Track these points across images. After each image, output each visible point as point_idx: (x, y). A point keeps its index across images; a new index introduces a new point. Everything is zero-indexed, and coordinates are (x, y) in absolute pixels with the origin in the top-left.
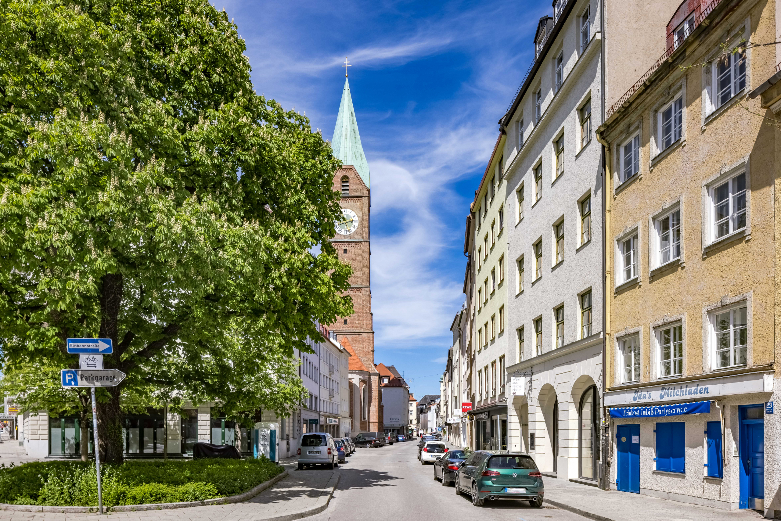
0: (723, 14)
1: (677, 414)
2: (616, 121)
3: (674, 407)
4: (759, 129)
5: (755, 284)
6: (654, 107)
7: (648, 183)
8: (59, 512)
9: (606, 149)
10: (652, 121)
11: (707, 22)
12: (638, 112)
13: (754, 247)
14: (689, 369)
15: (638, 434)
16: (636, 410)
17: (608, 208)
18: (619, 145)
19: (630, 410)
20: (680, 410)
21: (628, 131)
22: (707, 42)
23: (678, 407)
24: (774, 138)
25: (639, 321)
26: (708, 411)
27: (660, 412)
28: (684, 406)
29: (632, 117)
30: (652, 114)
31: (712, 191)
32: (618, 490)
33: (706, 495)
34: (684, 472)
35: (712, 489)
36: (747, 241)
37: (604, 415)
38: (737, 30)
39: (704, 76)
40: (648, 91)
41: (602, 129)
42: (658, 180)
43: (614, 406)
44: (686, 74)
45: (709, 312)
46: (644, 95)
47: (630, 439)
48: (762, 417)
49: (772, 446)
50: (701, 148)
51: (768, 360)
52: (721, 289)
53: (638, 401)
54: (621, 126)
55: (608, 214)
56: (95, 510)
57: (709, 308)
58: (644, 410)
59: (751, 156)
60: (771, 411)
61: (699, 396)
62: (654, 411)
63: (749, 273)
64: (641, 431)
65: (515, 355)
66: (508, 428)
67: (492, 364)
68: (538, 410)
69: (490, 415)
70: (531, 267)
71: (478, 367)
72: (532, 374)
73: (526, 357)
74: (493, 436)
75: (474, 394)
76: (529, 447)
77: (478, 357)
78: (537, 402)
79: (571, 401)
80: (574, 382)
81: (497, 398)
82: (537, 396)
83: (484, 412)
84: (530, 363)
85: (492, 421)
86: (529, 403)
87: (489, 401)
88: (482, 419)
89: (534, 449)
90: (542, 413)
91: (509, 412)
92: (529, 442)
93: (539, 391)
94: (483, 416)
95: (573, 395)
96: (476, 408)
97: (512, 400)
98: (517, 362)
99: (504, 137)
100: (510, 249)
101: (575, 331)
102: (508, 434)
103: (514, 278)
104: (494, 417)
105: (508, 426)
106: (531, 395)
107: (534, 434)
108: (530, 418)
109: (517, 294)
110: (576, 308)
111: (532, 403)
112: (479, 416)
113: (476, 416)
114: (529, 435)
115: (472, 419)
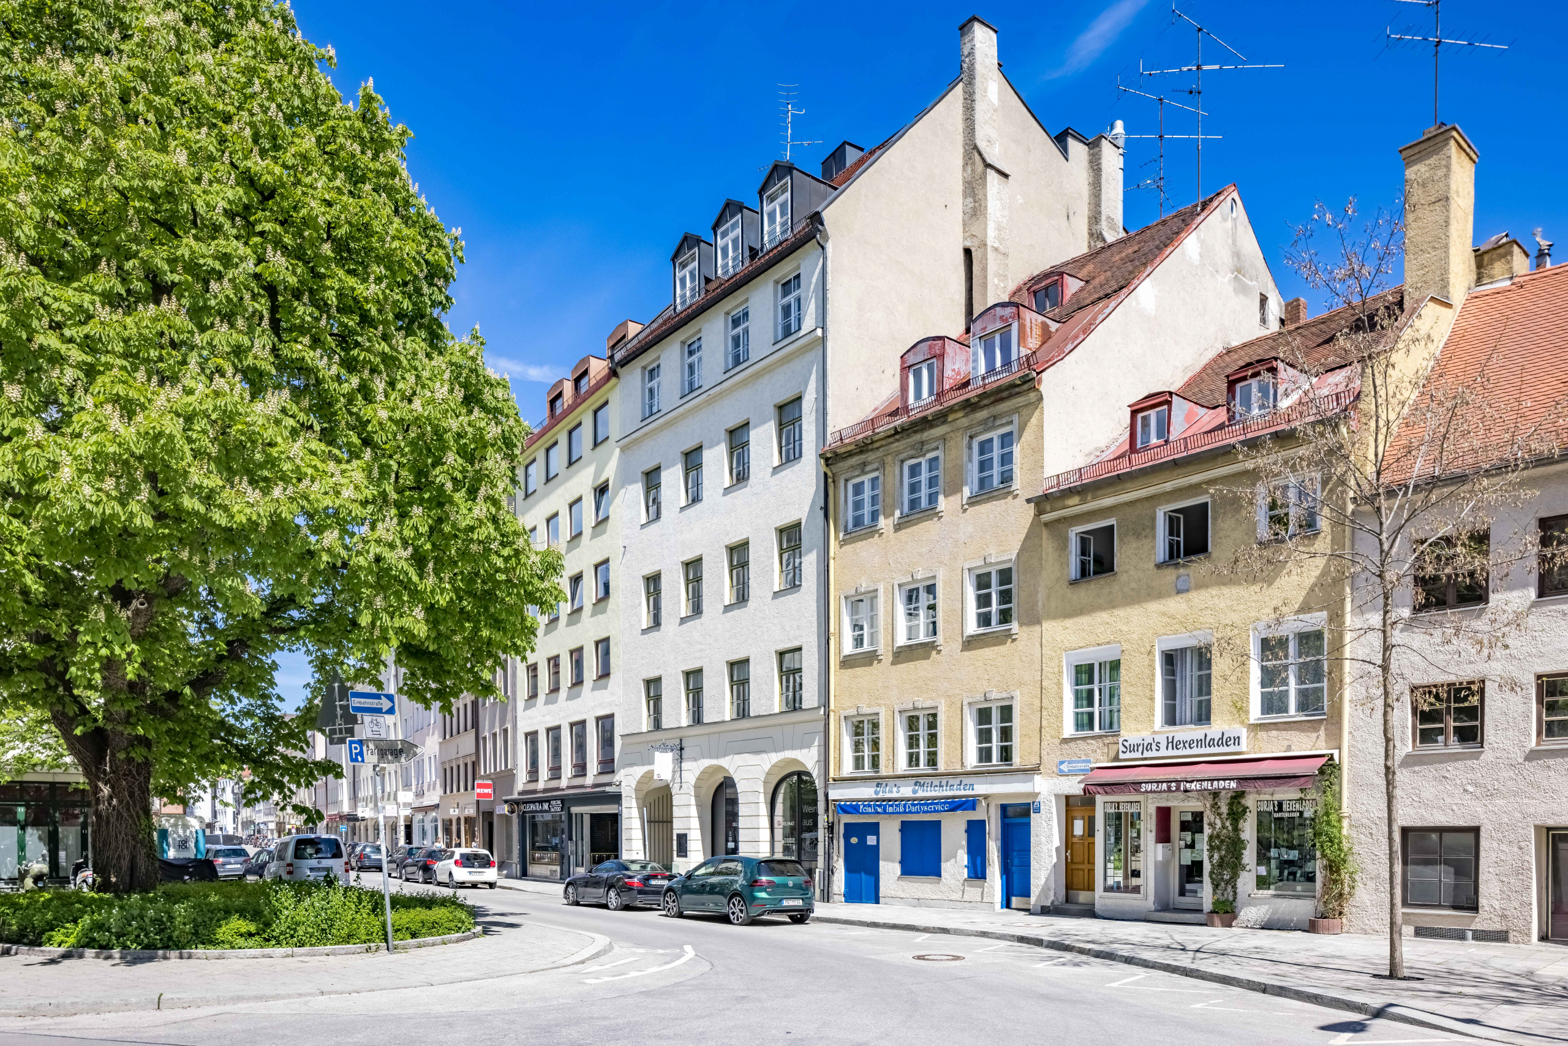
0: (992, 399)
1: (935, 811)
2: (850, 454)
3: (931, 804)
4: (1026, 531)
5: (1021, 684)
6: (902, 457)
7: (892, 543)
8: (321, 955)
9: (830, 480)
10: (897, 472)
11: (976, 399)
12: (879, 454)
13: (1021, 648)
14: (946, 763)
15: (877, 834)
16: (879, 806)
17: (832, 554)
18: (846, 480)
19: (870, 806)
20: (939, 807)
21: (863, 468)
22: (971, 416)
23: (937, 804)
24: (1041, 546)
25: (879, 702)
26: (974, 809)
27: (914, 809)
28: (945, 803)
29: (870, 456)
30: (898, 464)
31: (974, 578)
32: (846, 901)
33: (966, 898)
34: (940, 876)
35: (973, 892)
36: (1014, 640)
37: (827, 810)
38: (1004, 421)
39: (965, 451)
40: (897, 437)
41: (829, 455)
42: (907, 543)
43: (841, 800)
44: (944, 439)
45: (970, 704)
46: (891, 439)
47: (863, 840)
48: (1029, 815)
49: (1039, 844)
50: (961, 526)
51: (1034, 760)
52: (985, 683)
53: (881, 795)
54: (854, 461)
55: (832, 562)
56: (373, 949)
57: (971, 700)
58: (891, 806)
59: (1018, 555)
60: (1037, 811)
61: (962, 793)
62: (905, 806)
63: (1015, 671)
64: (882, 830)
65: (641, 718)
66: (624, 827)
67: (572, 725)
68: (693, 801)
69: (566, 807)
70: (679, 595)
71: (524, 727)
72: (682, 749)
73: (666, 723)
74: (571, 839)
75: (512, 770)
76: (675, 853)
77: (525, 709)
78: (692, 789)
79: (762, 790)
80: (769, 766)
81: (589, 780)
82: (693, 781)
83: (549, 801)
84: (680, 734)
85: (570, 815)
86: (675, 790)
87: (564, 783)
88: (542, 811)
89: (686, 856)
90: (697, 805)
91: (625, 803)
92: (675, 848)
93: (697, 773)
94: (546, 806)
95: (765, 782)
96: (519, 794)
97: (634, 784)
98: (645, 730)
99: (614, 380)
100: (628, 556)
101: (771, 699)
102: (624, 835)
103: (637, 602)
104: (575, 810)
105: (625, 824)
106: (678, 780)
107: (685, 835)
108: (676, 812)
109: (645, 627)
110: (773, 669)
111: (682, 791)
112: (532, 807)
113: (522, 807)
114: (675, 837)
115: (512, 812)
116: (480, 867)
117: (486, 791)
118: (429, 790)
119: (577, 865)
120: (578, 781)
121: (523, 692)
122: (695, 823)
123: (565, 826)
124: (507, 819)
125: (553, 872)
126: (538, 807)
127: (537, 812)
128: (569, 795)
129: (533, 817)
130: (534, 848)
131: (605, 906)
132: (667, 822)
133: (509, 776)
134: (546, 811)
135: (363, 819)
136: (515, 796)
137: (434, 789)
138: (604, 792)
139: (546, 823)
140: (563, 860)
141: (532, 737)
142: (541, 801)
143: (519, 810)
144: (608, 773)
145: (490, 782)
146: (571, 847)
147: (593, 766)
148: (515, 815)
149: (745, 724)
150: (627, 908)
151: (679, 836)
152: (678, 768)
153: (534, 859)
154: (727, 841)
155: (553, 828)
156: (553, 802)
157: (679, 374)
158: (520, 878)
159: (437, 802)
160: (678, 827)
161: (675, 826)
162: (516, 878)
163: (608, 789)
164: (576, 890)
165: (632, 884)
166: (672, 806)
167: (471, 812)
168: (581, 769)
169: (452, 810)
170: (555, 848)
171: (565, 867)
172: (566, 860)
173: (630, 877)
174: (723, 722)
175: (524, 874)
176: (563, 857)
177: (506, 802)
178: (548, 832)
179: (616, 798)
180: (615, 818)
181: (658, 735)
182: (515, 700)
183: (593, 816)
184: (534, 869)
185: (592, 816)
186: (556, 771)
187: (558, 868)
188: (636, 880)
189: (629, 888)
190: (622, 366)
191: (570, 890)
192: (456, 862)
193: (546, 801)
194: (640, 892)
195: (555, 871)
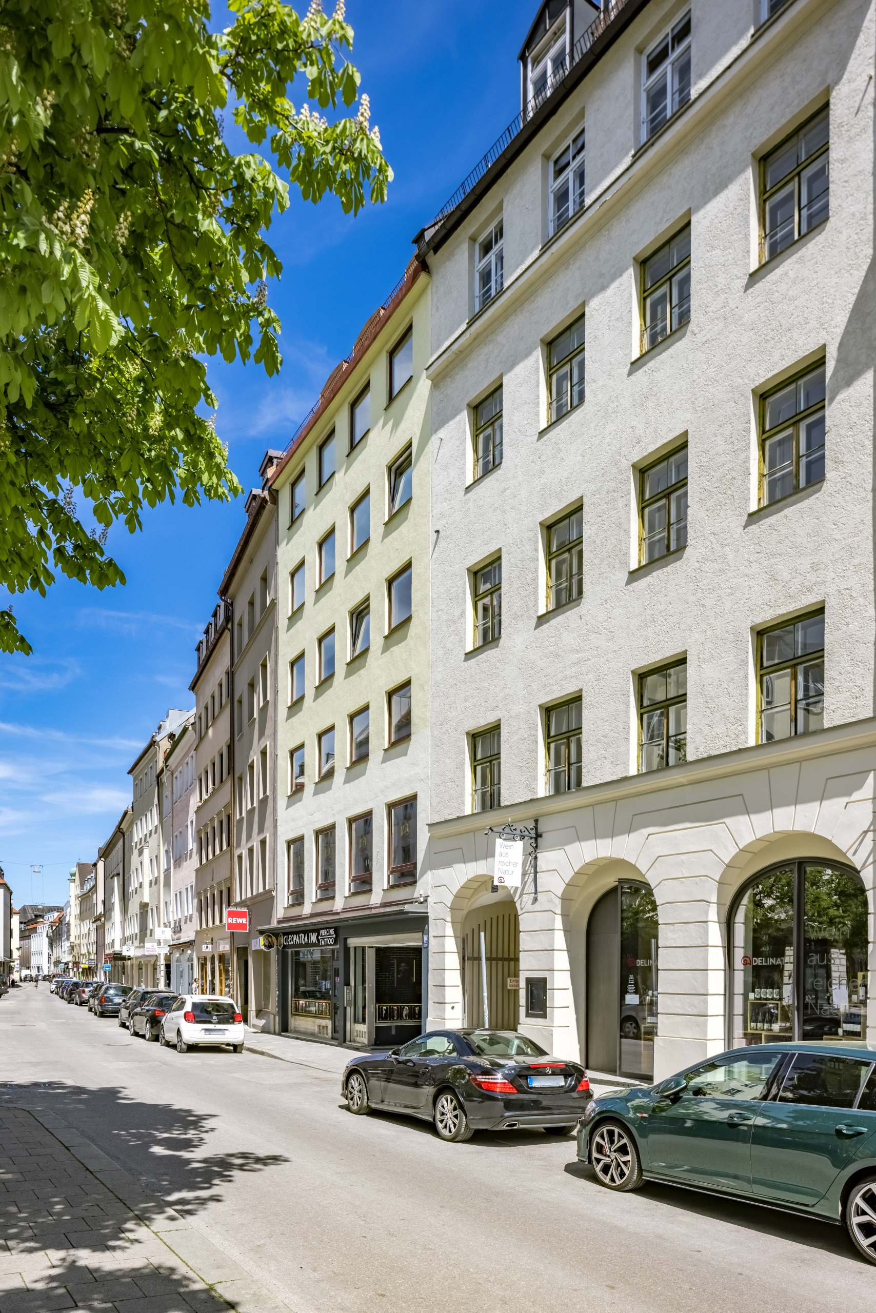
65: (462, 795)
66: (431, 966)
67: (351, 821)
68: (558, 923)
69: (341, 937)
70: (535, 579)
71: (286, 832)
72: (538, 836)
73: (508, 796)
74: (347, 983)
75: (270, 891)
76: (522, 1011)
77: (289, 806)
78: (558, 902)
79: (714, 899)
80: (734, 851)
81: (376, 897)
82: (559, 889)
83: (317, 931)
84: (533, 811)
85: (347, 950)
86: (524, 904)
87: (339, 904)
88: (307, 945)
89: (544, 1016)
90: (566, 931)
91: (433, 928)
92: (522, 1001)
93: (568, 875)
94: (313, 938)
95: (721, 883)
96: (279, 922)
97: (449, 900)
98: (468, 811)
99: (423, 277)
100: (442, 544)
101: (741, 721)
102: (431, 979)
103: (457, 613)
104: (354, 942)
105: (432, 961)
106: (530, 888)
107: (544, 981)
108: (525, 942)
109: (469, 647)
110: (746, 663)
111: (537, 907)
112: (296, 939)
113: (282, 940)
114: (522, 984)
115: (270, 946)
116: (220, 1022)
117: (240, 921)
118: (186, 922)
119: (356, 1021)
120: (360, 900)
121: (285, 787)
122: (562, 960)
123: (340, 964)
124: (263, 957)
125: (322, 1028)
126: (303, 939)
127: (301, 945)
128: (346, 920)
129: (297, 953)
130: (298, 994)
131: (430, 1127)
132: (509, 959)
133: (265, 900)
134: (313, 945)
135: (130, 958)
136: (274, 924)
137: (191, 921)
138: (402, 912)
139: (315, 964)
140: (335, 1012)
141: (297, 844)
142: (307, 932)
143: (279, 945)
144: (406, 885)
145: (245, 910)
146: (347, 994)
147: (382, 876)
148: (273, 951)
149: (676, 777)
150: (480, 1137)
151: (529, 981)
152: (532, 868)
153: (297, 1009)
154: (623, 992)
155: (322, 969)
156: (324, 932)
157: (539, 211)
158: (279, 1035)
159: (193, 938)
160: (528, 967)
161: (522, 965)
162: (275, 1033)
163: (407, 908)
164: (366, 1081)
165: (491, 1086)
166: (517, 932)
167: (225, 947)
168: (363, 882)
169: (204, 946)
170: (324, 996)
171: (339, 1024)
172: (340, 1012)
173: (486, 1072)
174: (626, 779)
175: (285, 1029)
176: (335, 1009)
177: (262, 932)
178: (317, 973)
179: (419, 923)
180: (416, 955)
181: (493, 818)
182: (275, 799)
183: (381, 952)
184: (297, 1022)
185: (379, 951)
186: (327, 887)
187: (329, 1023)
188: (499, 1077)
189: (487, 1095)
190: (436, 250)
191: (354, 1082)
192: (186, 1016)
193: (313, 931)
194: (509, 1105)
195: (325, 1027)
